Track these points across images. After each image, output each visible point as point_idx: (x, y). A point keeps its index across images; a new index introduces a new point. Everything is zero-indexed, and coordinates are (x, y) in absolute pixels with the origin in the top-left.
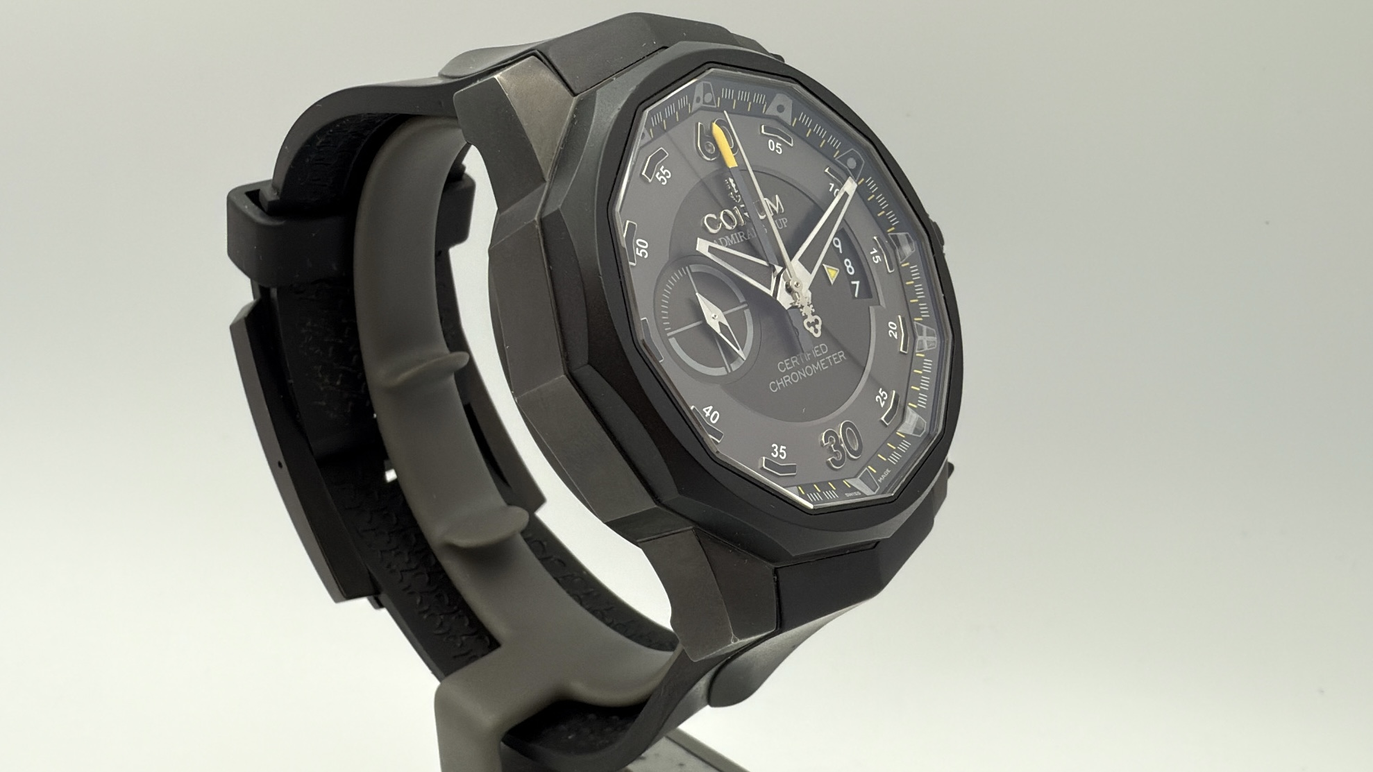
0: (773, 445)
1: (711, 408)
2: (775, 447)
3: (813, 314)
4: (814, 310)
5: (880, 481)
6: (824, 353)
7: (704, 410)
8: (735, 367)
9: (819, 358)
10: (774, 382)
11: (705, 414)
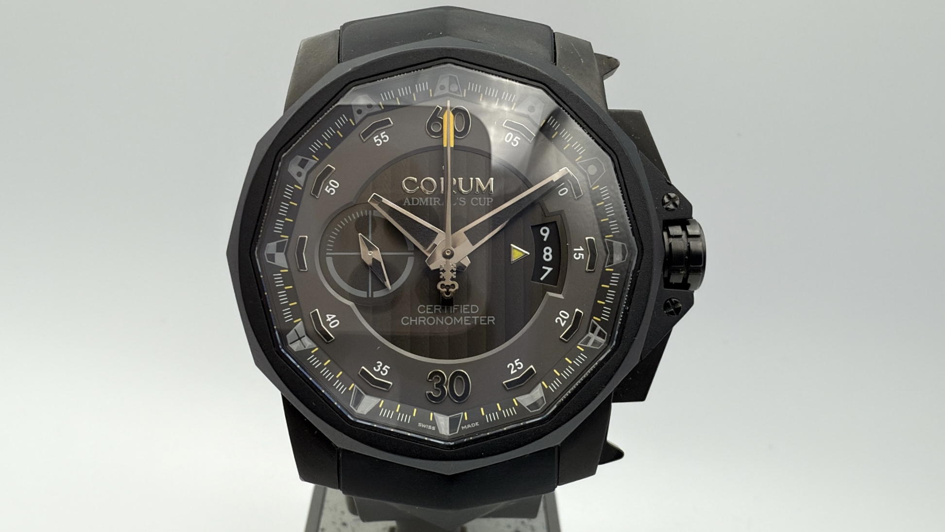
0: (378, 362)
1: (334, 316)
2: (379, 364)
3: (452, 279)
4: (455, 277)
5: (463, 428)
6: (472, 312)
7: (328, 316)
8: (378, 294)
9: (464, 315)
10: (408, 318)
11: (327, 319)
